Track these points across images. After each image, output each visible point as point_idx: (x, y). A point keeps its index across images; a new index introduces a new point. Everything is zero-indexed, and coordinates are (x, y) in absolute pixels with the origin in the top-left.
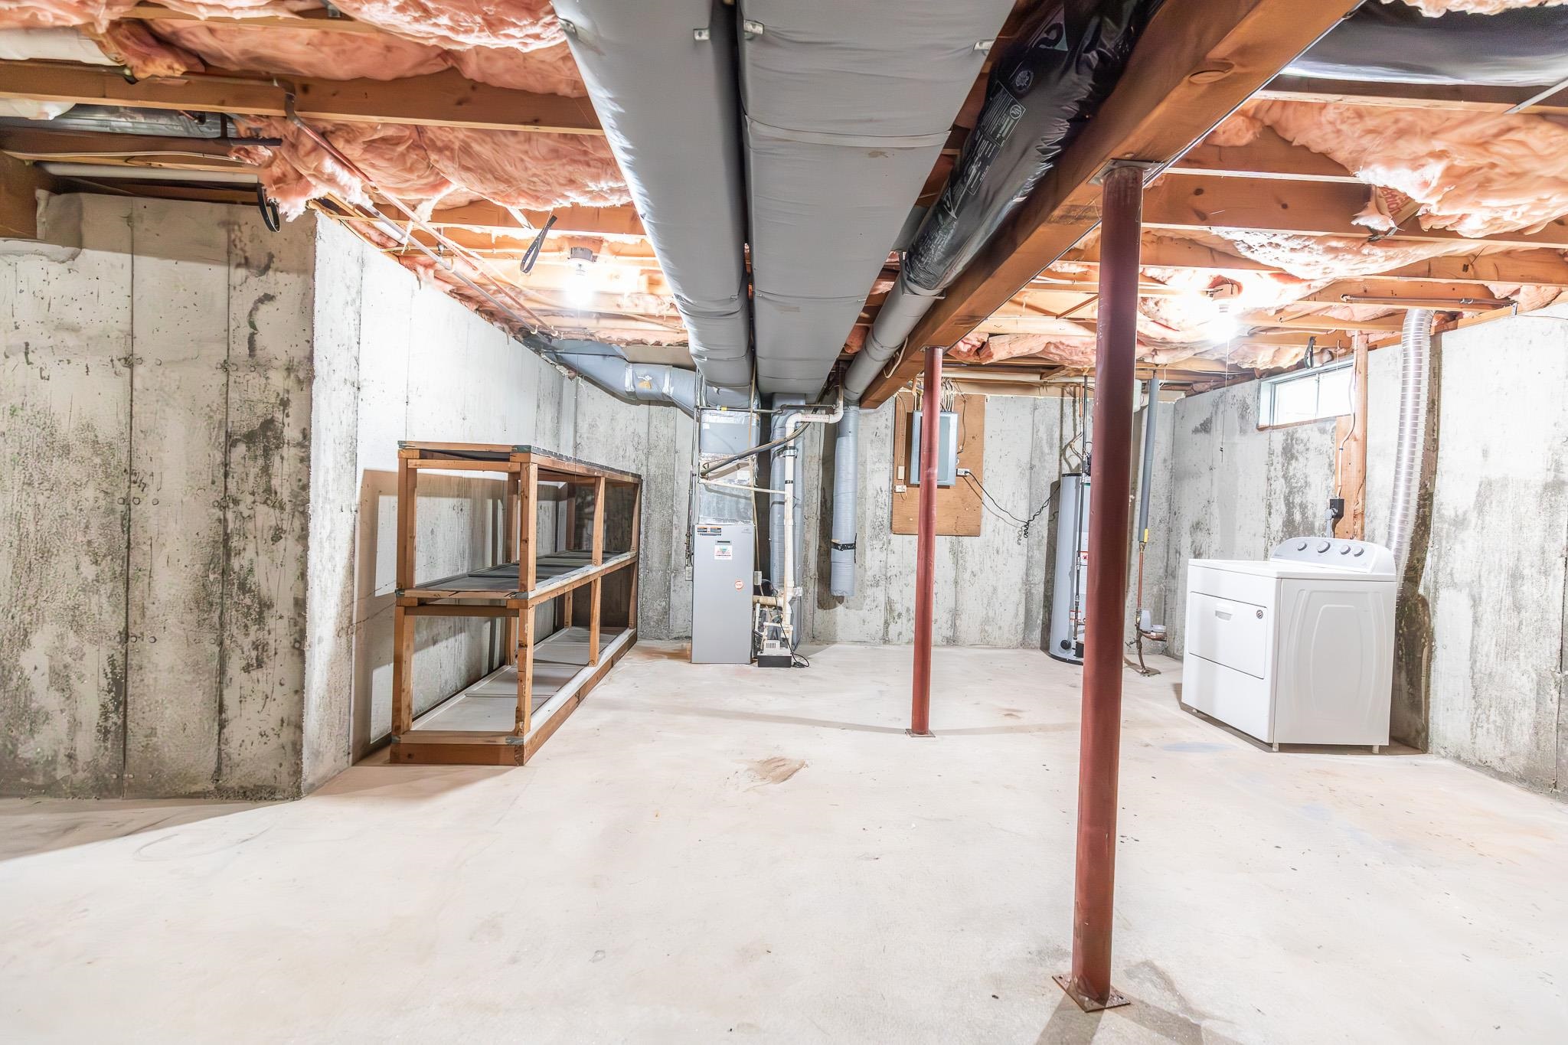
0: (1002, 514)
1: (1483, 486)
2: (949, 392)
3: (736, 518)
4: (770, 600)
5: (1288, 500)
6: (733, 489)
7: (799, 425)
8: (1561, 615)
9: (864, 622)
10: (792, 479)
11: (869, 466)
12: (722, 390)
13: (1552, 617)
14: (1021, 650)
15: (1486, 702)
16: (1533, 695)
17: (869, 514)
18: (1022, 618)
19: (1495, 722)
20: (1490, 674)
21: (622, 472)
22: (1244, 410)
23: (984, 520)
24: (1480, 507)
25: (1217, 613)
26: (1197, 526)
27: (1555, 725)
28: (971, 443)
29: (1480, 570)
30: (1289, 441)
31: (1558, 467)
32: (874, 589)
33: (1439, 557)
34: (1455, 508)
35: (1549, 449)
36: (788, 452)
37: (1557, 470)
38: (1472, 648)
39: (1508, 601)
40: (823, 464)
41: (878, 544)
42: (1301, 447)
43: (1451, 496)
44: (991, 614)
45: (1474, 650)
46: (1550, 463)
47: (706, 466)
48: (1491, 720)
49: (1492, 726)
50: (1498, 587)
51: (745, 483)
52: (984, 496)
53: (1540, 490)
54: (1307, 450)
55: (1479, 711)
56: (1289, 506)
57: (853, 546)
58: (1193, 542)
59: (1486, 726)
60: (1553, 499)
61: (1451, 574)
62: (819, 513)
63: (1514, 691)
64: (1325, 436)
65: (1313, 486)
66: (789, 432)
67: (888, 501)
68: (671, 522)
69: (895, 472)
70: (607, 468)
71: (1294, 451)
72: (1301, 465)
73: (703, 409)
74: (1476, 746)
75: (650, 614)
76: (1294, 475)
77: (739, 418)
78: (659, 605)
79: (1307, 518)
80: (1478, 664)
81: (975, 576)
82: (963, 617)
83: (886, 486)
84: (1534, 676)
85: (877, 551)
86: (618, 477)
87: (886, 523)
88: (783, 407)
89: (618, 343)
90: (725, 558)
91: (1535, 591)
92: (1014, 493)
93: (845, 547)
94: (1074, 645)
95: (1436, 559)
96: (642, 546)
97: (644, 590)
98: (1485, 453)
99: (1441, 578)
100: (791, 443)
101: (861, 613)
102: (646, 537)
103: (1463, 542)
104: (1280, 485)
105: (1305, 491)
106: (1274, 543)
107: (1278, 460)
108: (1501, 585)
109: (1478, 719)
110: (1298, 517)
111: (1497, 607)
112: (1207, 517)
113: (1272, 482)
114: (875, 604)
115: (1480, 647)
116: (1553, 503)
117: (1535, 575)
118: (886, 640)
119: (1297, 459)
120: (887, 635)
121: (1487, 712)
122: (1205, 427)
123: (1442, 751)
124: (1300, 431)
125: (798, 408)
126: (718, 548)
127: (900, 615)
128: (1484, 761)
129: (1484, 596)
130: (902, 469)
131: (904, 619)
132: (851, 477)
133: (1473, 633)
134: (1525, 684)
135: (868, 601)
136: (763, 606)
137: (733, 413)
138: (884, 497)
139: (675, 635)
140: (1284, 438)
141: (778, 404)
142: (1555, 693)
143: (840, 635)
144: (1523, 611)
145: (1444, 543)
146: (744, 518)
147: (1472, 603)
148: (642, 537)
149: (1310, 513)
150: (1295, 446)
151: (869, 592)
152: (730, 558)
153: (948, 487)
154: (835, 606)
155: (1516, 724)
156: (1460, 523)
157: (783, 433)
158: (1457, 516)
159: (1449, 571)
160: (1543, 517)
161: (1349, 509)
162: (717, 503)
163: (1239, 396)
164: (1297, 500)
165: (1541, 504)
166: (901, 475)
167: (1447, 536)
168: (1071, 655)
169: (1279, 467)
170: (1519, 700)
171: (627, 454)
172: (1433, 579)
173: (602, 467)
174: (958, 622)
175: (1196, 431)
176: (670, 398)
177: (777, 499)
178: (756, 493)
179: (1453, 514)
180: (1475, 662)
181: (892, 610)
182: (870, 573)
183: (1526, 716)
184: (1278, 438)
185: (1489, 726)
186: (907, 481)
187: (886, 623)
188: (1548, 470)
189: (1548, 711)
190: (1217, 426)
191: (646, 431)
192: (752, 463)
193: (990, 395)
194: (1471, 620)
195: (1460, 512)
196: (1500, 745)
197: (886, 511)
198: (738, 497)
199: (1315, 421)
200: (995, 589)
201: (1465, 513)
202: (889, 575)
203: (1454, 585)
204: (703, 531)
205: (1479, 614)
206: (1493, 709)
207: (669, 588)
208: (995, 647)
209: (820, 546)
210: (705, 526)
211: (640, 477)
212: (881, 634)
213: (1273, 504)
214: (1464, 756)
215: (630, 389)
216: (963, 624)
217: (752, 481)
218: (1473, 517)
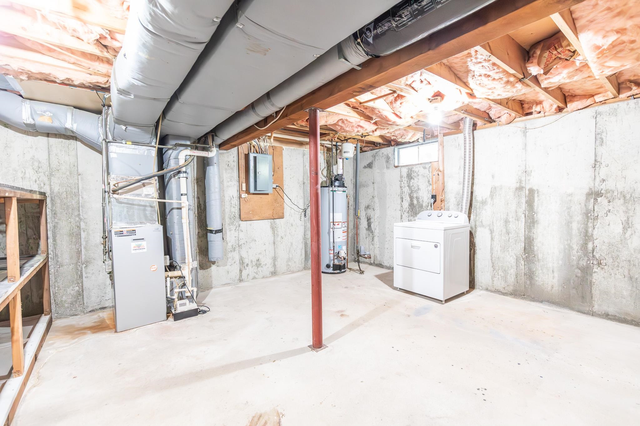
0: (293, 206)
1: (492, 189)
2: (266, 144)
3: (144, 221)
4: (176, 273)
5: (411, 195)
6: (140, 200)
7: (188, 157)
8: (524, 235)
9: (228, 272)
10: (186, 193)
11: (225, 184)
12: (130, 128)
13: (521, 235)
14: (304, 271)
15: (497, 268)
16: (515, 264)
17: (227, 210)
18: (304, 255)
19: (501, 275)
20: (498, 258)
21: (31, 191)
22: (388, 159)
23: (285, 210)
24: (492, 196)
25: (412, 247)
26: (368, 207)
27: (523, 274)
28: (277, 170)
29: (493, 220)
30: (410, 172)
31: (521, 182)
32: (233, 253)
33: (476, 216)
34: (482, 197)
35: (517, 175)
36: (181, 175)
37: (520, 183)
38: (491, 249)
39: (504, 231)
40: (197, 182)
41: (233, 228)
42: (415, 174)
43: (481, 193)
44: (291, 256)
45: (492, 249)
46: (518, 180)
47: (116, 185)
48: (499, 274)
49: (500, 276)
50: (500, 225)
51: (150, 197)
52: (285, 197)
53: (514, 189)
54: (418, 175)
55: (495, 271)
56: (411, 198)
57: (220, 231)
58: (366, 214)
59: (497, 276)
60: (519, 193)
61: (482, 222)
62: (196, 212)
63: (508, 263)
64: (426, 170)
65: (421, 190)
66: (182, 162)
67: (237, 203)
68: (79, 227)
69: (240, 186)
70: (18, 189)
71: (412, 176)
72: (416, 182)
73: (109, 142)
74: (494, 284)
75: (64, 298)
76: (413, 186)
77: (142, 150)
78: (73, 290)
79: (419, 202)
80: (494, 254)
81: (282, 238)
82: (278, 260)
83: (236, 194)
84: (515, 257)
85: (233, 232)
86: (28, 196)
87: (237, 216)
88: (177, 145)
89: (17, 74)
90: (141, 251)
91: (514, 226)
92: (297, 196)
93: (217, 232)
94: (332, 266)
95: (475, 216)
96: (51, 248)
97: (56, 281)
98: (493, 177)
99: (478, 224)
100: (184, 169)
101: (226, 268)
102: (54, 240)
103: (485, 210)
104: (406, 190)
105: (418, 192)
106: (405, 213)
107: (405, 180)
108: (501, 225)
109: (494, 274)
110: (415, 202)
111: (500, 233)
112: (373, 203)
113: (403, 188)
114: (234, 261)
115: (494, 248)
116: (519, 195)
117: (514, 221)
118: (241, 280)
119: (414, 179)
120: (241, 277)
121: (498, 272)
122: (370, 166)
123: (481, 288)
124: (414, 168)
125: (186, 146)
126: (134, 244)
127: (247, 265)
128: (497, 289)
129: (495, 229)
130: (244, 185)
131: (250, 266)
132: (217, 190)
133: (491, 243)
134: (513, 261)
135: (230, 260)
136: (171, 278)
137: (136, 147)
138: (235, 201)
139: (90, 309)
140: (407, 170)
141: (172, 142)
142: (523, 262)
143: (215, 283)
144: (510, 234)
145: (478, 210)
146: (151, 221)
147: (490, 232)
148: (50, 241)
149: (420, 200)
150: (413, 174)
151: (230, 255)
152: (144, 250)
153: (268, 194)
154: (210, 266)
155: (509, 275)
156: (484, 203)
157: (177, 162)
158: (483, 200)
159: (480, 221)
160: (516, 200)
161: (439, 198)
162: (127, 211)
163: (385, 153)
164: (415, 195)
165: (515, 195)
166: (244, 188)
167: (479, 208)
168: (331, 270)
169: (406, 182)
170: (510, 266)
171: (27, 175)
172: (474, 224)
173: (12, 187)
174: (276, 263)
175: (365, 167)
176: (72, 132)
177: (175, 206)
178: (159, 202)
179: (481, 200)
180: (492, 254)
181: (243, 263)
182: (230, 244)
183: (512, 271)
184: (405, 171)
185: (499, 276)
186: (248, 191)
187: (241, 271)
188: (517, 183)
189: (521, 269)
190: (376, 165)
191: (47, 157)
192: (155, 182)
193: (285, 147)
194: (490, 238)
195: (484, 199)
196: (503, 283)
197: (236, 208)
198: (145, 206)
199: (421, 164)
200: (292, 244)
201: (486, 199)
202: (240, 244)
203: (483, 226)
204: (120, 233)
205: (493, 236)
206: (500, 270)
207: (81, 276)
208: (293, 272)
209: (198, 233)
210: (121, 230)
211: (44, 194)
212: (238, 277)
213: (404, 197)
214: (489, 288)
215: (30, 121)
216: (278, 263)
217: (156, 195)
218: (489, 200)
